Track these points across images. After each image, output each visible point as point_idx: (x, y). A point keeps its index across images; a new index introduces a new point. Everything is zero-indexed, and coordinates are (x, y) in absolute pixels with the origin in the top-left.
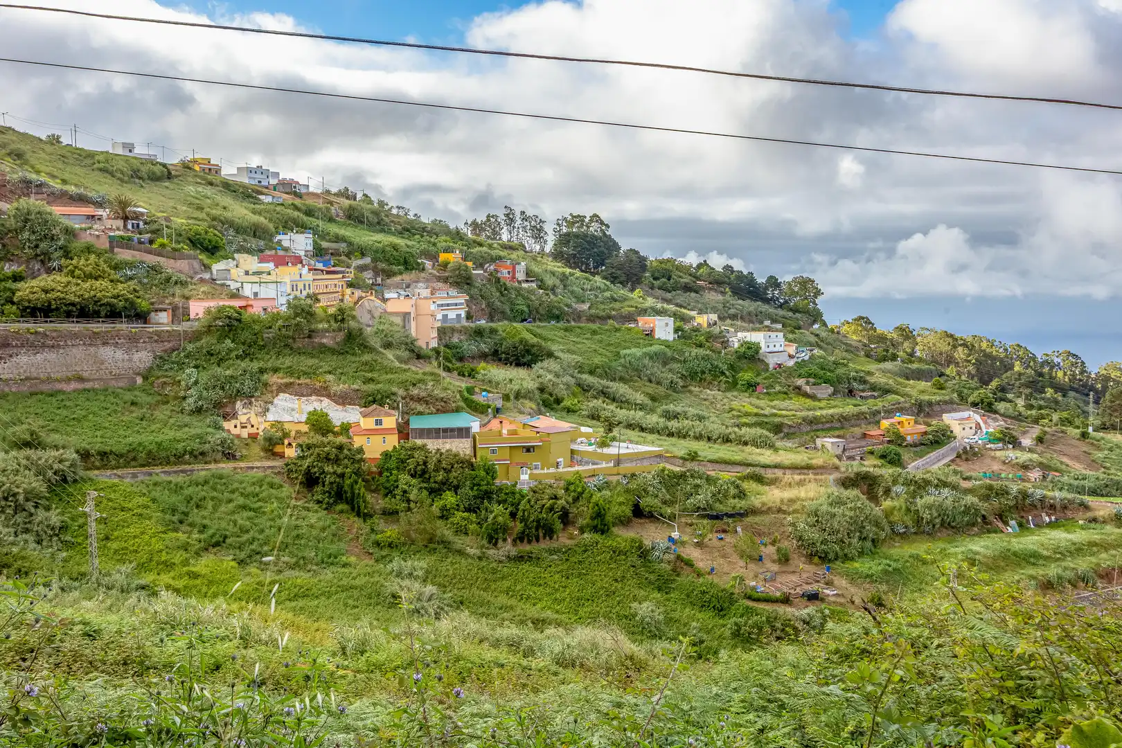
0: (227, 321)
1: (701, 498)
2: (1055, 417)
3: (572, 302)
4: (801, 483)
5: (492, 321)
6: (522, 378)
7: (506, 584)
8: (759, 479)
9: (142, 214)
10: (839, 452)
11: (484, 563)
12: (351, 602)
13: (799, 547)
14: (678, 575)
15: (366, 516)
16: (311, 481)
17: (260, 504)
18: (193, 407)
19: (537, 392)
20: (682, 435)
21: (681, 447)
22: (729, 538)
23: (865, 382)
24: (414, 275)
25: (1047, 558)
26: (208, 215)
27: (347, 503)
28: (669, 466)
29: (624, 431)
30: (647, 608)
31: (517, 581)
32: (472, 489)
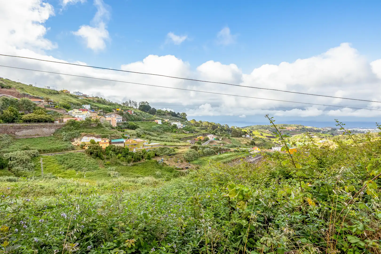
0: (72, 122)
1: (167, 152)
2: (225, 135)
3: (143, 117)
4: (184, 148)
5: (127, 121)
6: (133, 132)
7: (131, 170)
8: (177, 148)
9: (52, 101)
10: (191, 143)
11: (127, 167)
12: (100, 176)
13: (184, 160)
14: (163, 166)
15: (103, 160)
16: (91, 153)
17: (80, 158)
18: (65, 140)
19: (136, 134)
20: (163, 141)
21: (163, 143)
22: (172, 159)
23: (195, 130)
24: (111, 113)
25: (224, 158)
26: (67, 101)
27: (99, 157)
28: (161, 147)
29: (153, 141)
30: (158, 172)
31: (133, 170)
32: (124, 153)
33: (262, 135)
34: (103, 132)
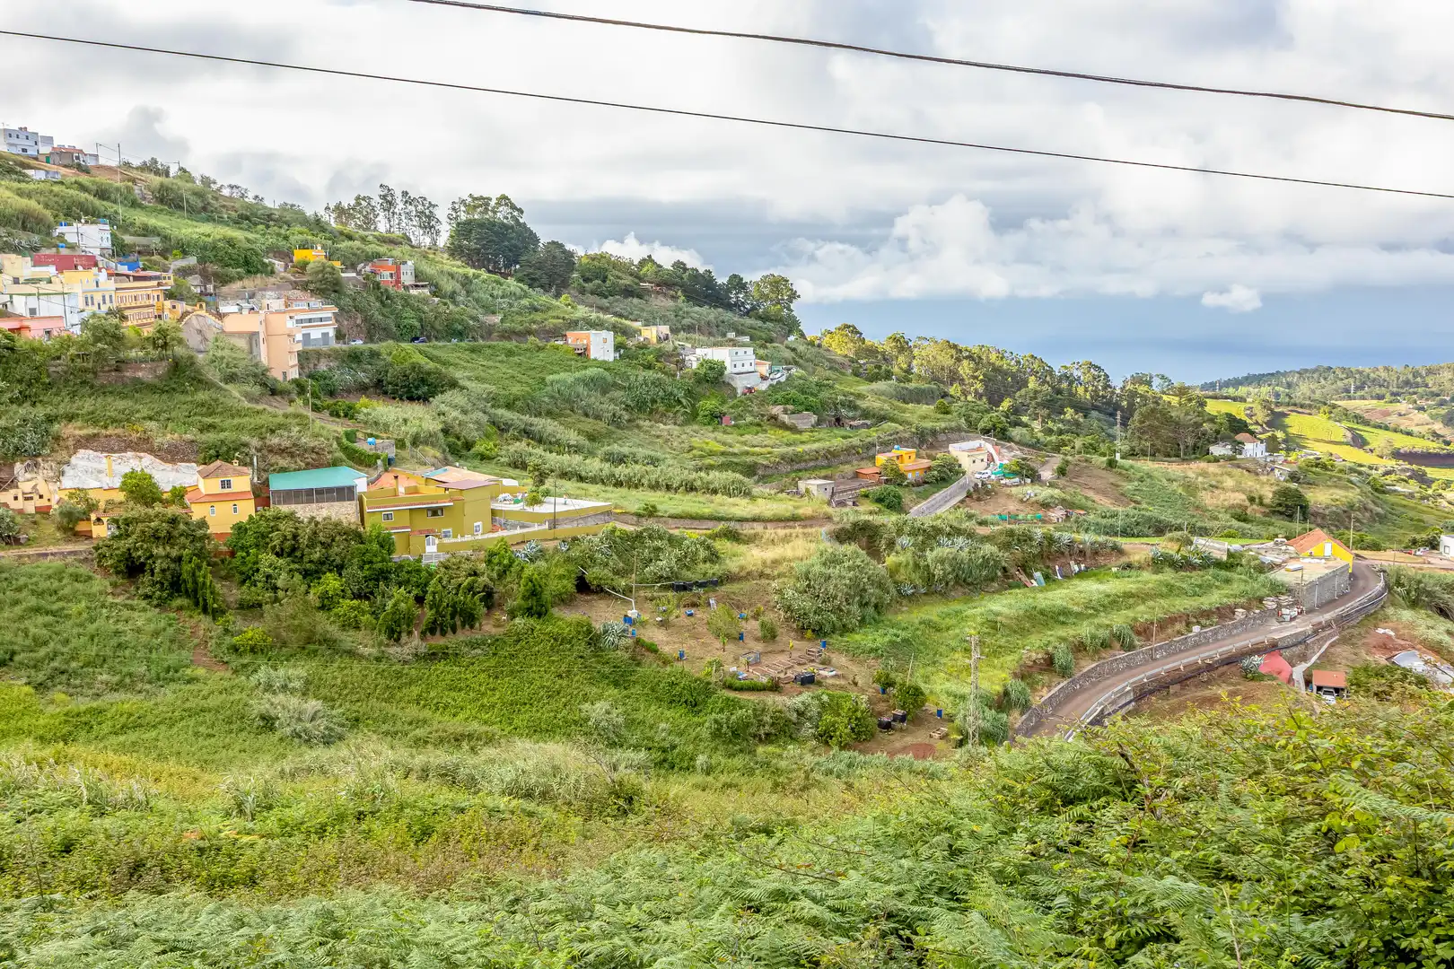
1: (665, 564)
2: (1078, 443)
3: (479, 313)
4: (786, 539)
5: (372, 341)
6: (419, 417)
7: (415, 690)
8: (734, 536)
10: (827, 497)
11: (382, 666)
12: (202, 729)
13: (787, 620)
14: (639, 664)
15: (216, 614)
16: (132, 569)
17: (60, 604)
19: (441, 435)
20: (632, 484)
21: (635, 500)
22: (699, 613)
23: (855, 408)
24: (259, 280)
25: (1078, 615)
27: (188, 596)
28: (620, 526)
29: (560, 482)
30: (601, 708)
31: (429, 687)
32: (361, 568)
33: (1359, 442)
34: (209, 420)
